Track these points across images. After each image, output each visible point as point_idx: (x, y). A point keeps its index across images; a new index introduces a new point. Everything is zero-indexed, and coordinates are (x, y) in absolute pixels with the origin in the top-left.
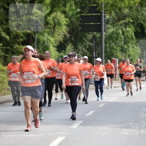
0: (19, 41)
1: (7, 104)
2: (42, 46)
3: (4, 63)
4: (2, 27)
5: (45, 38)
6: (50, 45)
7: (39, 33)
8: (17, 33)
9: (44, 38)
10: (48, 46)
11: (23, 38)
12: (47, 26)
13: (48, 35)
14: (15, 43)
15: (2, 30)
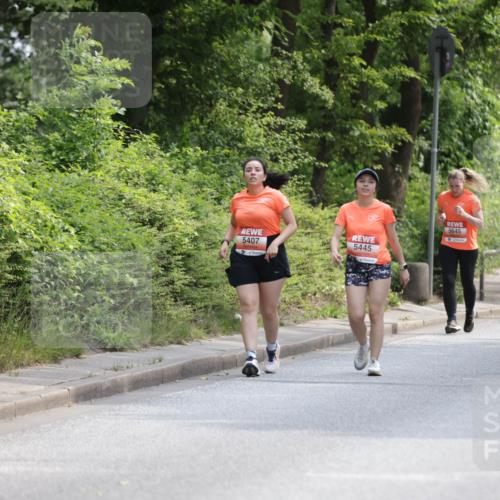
0: (370, 110)
1: (324, 351)
2: (460, 129)
3: (311, 195)
4: (308, 55)
5: (472, 98)
6: (494, 125)
7: (448, 79)
8: (365, 80)
9: (468, 98)
10: (485, 128)
11: (388, 99)
12: (480, 48)
13: (486, 84)
14: (357, 117)
15: (308, 67)
